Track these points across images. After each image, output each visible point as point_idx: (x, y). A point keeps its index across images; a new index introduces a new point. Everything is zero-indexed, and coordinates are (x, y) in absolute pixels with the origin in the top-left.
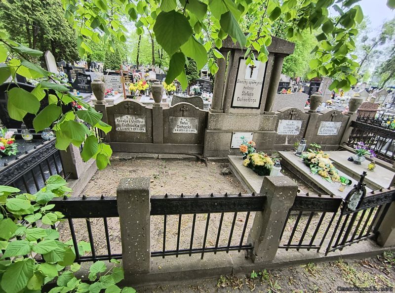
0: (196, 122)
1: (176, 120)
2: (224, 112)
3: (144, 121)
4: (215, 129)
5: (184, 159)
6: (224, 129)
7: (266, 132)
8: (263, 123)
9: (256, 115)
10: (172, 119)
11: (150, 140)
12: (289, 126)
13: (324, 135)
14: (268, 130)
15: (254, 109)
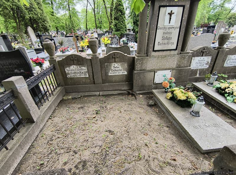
0: (126, 65)
1: (110, 66)
2: (147, 56)
3: (86, 68)
4: (141, 70)
5: (119, 94)
6: (148, 69)
7: (182, 68)
8: (179, 62)
9: (174, 55)
10: (107, 65)
11: (92, 82)
12: (200, 62)
13: (230, 66)
14: (184, 67)
15: (172, 51)
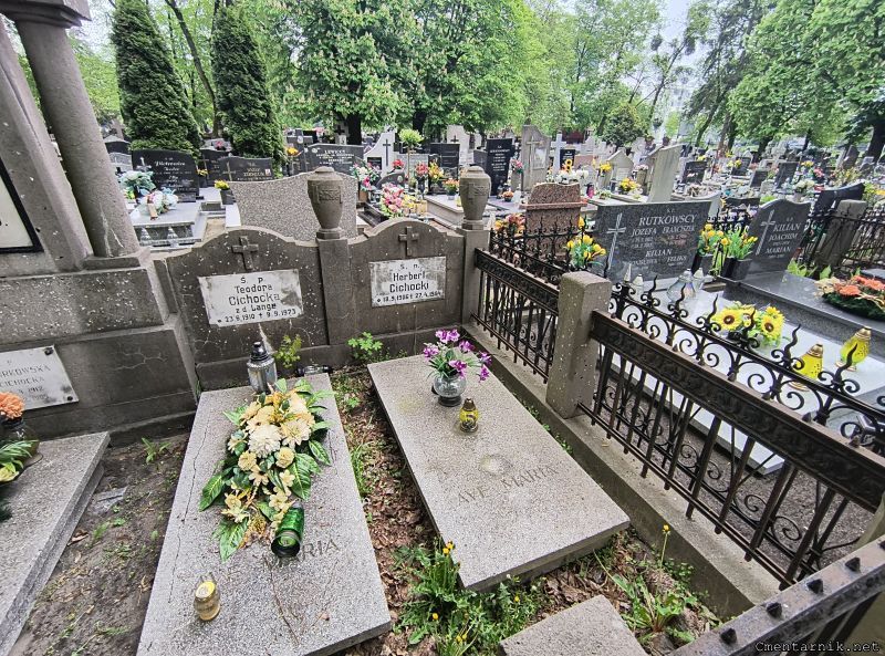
7: (122, 333)
8: (90, 304)
12: (252, 295)
13: (399, 302)
14: (136, 326)
15: (12, 257)
